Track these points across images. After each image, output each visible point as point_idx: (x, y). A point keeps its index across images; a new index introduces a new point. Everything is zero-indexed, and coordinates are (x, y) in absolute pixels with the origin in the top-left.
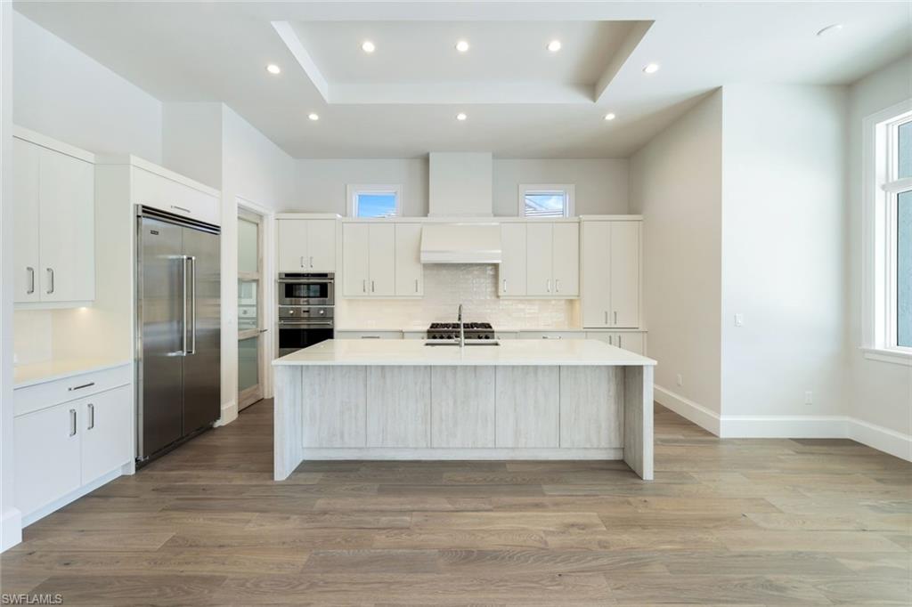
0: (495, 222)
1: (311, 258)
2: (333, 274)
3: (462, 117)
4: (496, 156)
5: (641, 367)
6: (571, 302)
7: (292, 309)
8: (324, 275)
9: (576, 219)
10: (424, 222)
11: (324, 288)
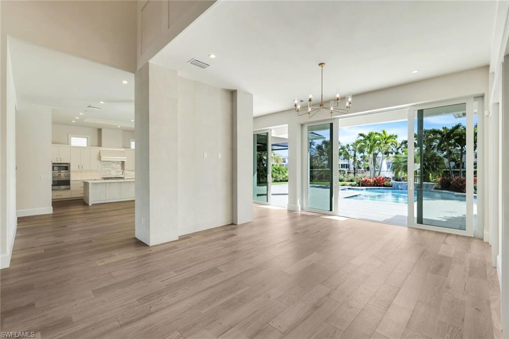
0: (123, 150)
1: (61, 158)
2: (70, 163)
3: (119, 127)
4: (123, 131)
8: (67, 164)
10: (101, 148)
11: (66, 167)
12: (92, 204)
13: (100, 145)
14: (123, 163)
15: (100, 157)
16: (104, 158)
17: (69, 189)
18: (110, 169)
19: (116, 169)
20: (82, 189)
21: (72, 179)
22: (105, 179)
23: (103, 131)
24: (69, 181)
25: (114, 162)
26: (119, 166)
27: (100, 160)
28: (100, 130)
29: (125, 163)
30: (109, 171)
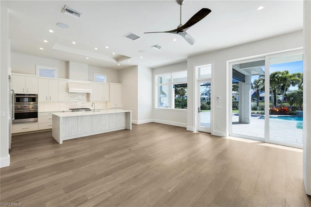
0: (89, 82)
1: (28, 89)
2: (37, 94)
3: (87, 58)
4: (89, 65)
5: (130, 112)
6: (106, 102)
7: (20, 106)
8: (35, 95)
9: (108, 83)
10: (69, 81)
11: (34, 99)
12: (64, 141)
13: (67, 77)
14: (88, 94)
15: (68, 89)
16: (71, 90)
17: (37, 121)
18: (76, 100)
19: (82, 100)
20: (51, 120)
21: (40, 110)
22: (73, 110)
23: (71, 63)
24: (37, 112)
25: (80, 94)
26: (85, 98)
27: (68, 92)
28: (67, 63)
29: (91, 94)
30: (76, 102)
